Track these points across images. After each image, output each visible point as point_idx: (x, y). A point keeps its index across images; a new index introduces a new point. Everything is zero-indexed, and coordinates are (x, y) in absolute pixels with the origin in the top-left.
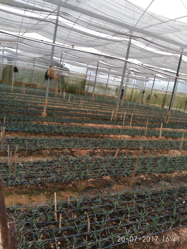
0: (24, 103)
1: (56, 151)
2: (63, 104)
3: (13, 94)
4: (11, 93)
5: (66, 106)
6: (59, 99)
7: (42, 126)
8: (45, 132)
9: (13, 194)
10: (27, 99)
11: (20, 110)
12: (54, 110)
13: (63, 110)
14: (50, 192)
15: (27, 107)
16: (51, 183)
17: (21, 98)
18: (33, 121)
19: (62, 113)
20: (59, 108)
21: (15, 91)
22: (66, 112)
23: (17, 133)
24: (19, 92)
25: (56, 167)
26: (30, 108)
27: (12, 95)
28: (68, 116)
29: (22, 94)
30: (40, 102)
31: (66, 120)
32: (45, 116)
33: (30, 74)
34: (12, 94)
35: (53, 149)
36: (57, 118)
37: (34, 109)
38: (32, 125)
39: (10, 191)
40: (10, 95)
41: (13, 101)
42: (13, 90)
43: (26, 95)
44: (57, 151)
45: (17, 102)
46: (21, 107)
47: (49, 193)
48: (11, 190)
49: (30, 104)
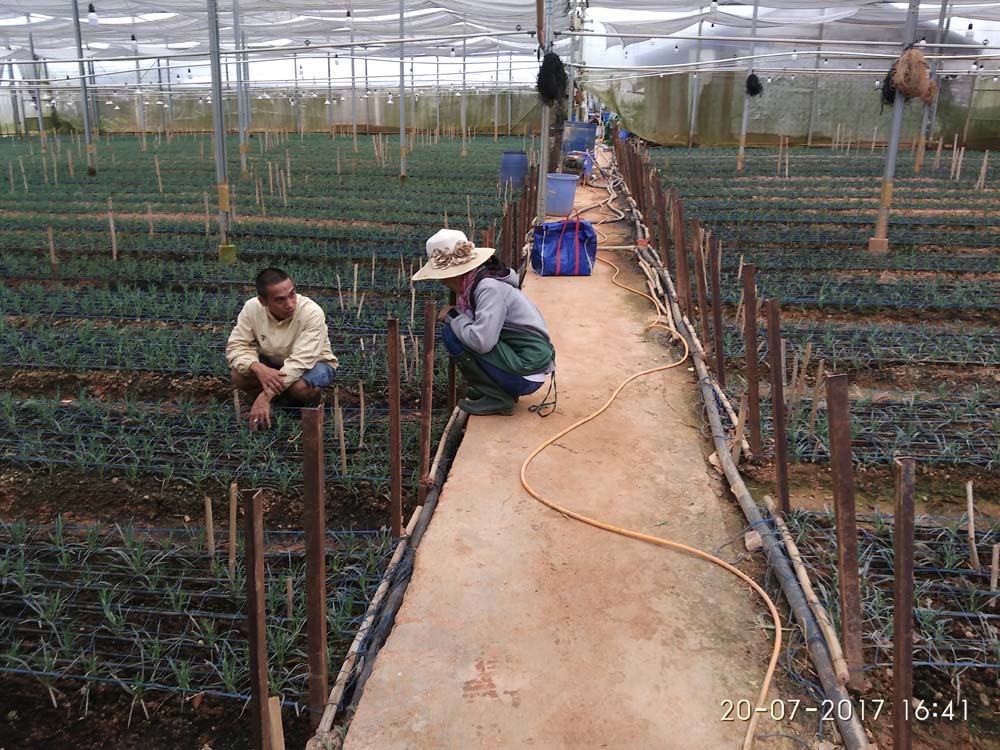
0: (792, 210)
1: (945, 372)
2: (952, 201)
3: (746, 179)
4: (737, 180)
5: (970, 208)
6: (930, 180)
7: (879, 288)
8: (893, 308)
9: (814, 486)
10: (800, 195)
11: (783, 235)
12: (915, 225)
13: (955, 224)
14: (940, 498)
15: (809, 223)
16: (942, 468)
17: (777, 194)
18: (840, 270)
19: (952, 236)
20: (936, 217)
21: (750, 169)
22: (969, 232)
23: (787, 310)
24: (765, 171)
25: (952, 423)
26: (820, 223)
27: (743, 185)
28: (979, 247)
29: (778, 179)
30: (852, 200)
31: (973, 262)
32: (885, 250)
33: (804, 93)
34: (744, 182)
35: (932, 363)
36: (934, 254)
37: (833, 228)
38: (840, 283)
39: (804, 476)
40: (734, 185)
41: (753, 207)
42: (743, 168)
43: (793, 179)
44: (952, 372)
45: (767, 209)
46: (785, 223)
47: (937, 499)
48: (806, 474)
49: (814, 212)
